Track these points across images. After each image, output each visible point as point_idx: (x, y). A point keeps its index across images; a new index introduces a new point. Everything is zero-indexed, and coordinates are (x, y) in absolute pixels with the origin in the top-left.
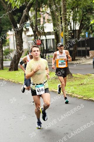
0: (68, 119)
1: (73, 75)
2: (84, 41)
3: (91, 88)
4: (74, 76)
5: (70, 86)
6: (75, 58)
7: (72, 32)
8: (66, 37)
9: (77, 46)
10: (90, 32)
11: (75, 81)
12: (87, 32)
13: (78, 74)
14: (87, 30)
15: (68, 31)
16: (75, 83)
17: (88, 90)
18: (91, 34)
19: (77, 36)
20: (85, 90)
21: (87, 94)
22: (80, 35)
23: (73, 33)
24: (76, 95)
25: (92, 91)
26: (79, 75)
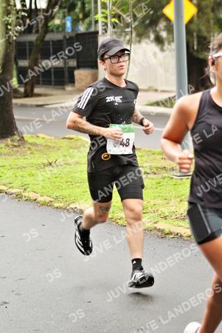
0: (9, 264)
1: (26, 137)
2: (60, 42)
3: (77, 175)
4: (30, 140)
5: (18, 168)
6: (32, 90)
7: (26, 15)
8: (9, 27)
9: (39, 56)
10: (78, 17)
11: (32, 156)
12: (69, 15)
13: (41, 135)
14: (69, 11)
15: (14, 12)
16: (31, 161)
17: (69, 180)
18: (81, 22)
19: (40, 26)
20: (59, 180)
21: (65, 193)
22: (50, 24)
23: (29, 17)
24: (32, 195)
25: (78, 185)
26: (43, 138)
